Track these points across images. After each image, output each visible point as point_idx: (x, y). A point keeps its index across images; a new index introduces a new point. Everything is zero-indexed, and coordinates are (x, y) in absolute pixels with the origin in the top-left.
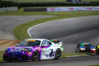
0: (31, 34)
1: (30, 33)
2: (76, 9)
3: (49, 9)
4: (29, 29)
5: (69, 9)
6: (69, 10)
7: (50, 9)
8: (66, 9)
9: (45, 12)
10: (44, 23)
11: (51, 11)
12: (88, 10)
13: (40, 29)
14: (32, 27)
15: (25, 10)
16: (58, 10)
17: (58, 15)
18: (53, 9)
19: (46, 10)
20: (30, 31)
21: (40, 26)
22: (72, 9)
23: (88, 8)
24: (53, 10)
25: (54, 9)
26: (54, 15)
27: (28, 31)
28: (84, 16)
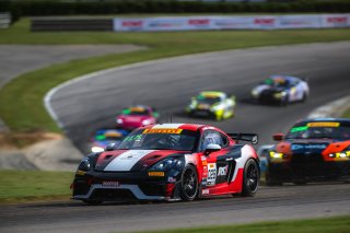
0: (55, 110)
1: (53, 106)
2: (218, 24)
3: (119, 22)
4: (51, 93)
5: (191, 22)
6: (193, 27)
7: (124, 24)
8: (180, 22)
9: (106, 34)
10: (101, 73)
11: (126, 28)
12: (258, 26)
13: (88, 93)
14: (61, 86)
15: (36, 27)
16: (153, 25)
17: (151, 45)
18: (135, 24)
19: (109, 26)
20: (52, 101)
21: (87, 84)
22: (201, 22)
23: (257, 22)
24: (133, 27)
25: (140, 23)
26: (137, 43)
27: (47, 99)
28: (244, 48)
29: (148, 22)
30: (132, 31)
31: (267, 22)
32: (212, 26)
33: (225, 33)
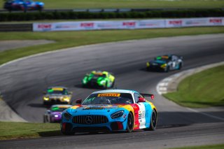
2: (99, 26)
3: (36, 26)
5: (82, 25)
6: (83, 28)
7: (39, 26)
8: (75, 25)
9: (28, 33)
10: (25, 58)
11: (41, 29)
12: (125, 27)
13: (16, 71)
16: (57, 27)
17: (56, 40)
18: (46, 27)
19: (30, 28)
21: (16, 65)
22: (89, 25)
23: (124, 24)
26: (48, 39)
28: (116, 41)
29: (55, 25)
30: (44, 31)
31: (131, 24)
32: (96, 27)
33: (104, 32)
